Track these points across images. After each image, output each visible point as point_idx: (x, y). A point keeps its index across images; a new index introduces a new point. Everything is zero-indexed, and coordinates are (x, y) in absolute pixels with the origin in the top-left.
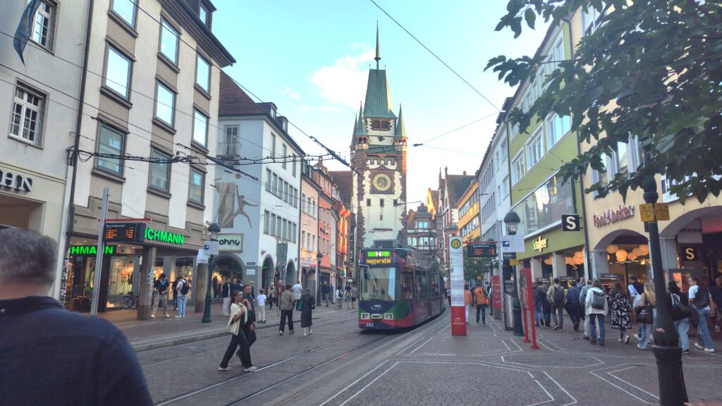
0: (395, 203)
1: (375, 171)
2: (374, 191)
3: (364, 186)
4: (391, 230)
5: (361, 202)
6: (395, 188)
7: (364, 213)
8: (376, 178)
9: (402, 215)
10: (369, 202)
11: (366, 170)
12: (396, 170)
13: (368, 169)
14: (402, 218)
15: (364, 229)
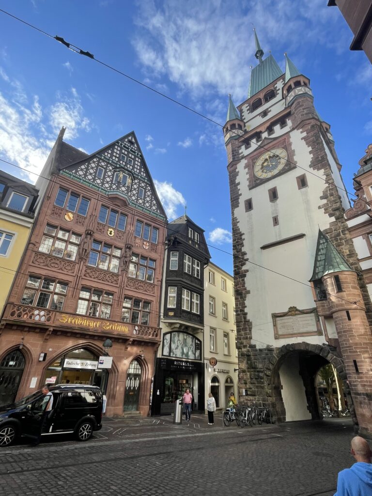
0: (302, 182)
1: (255, 153)
2: (255, 183)
3: (239, 184)
4: (301, 236)
5: (236, 211)
6: (295, 158)
7: (242, 227)
8: (259, 163)
9: (322, 198)
10: (249, 205)
11: (239, 160)
12: (293, 129)
13: (243, 157)
14: (325, 201)
15: (245, 254)
